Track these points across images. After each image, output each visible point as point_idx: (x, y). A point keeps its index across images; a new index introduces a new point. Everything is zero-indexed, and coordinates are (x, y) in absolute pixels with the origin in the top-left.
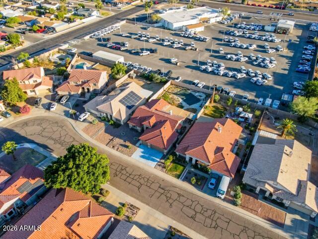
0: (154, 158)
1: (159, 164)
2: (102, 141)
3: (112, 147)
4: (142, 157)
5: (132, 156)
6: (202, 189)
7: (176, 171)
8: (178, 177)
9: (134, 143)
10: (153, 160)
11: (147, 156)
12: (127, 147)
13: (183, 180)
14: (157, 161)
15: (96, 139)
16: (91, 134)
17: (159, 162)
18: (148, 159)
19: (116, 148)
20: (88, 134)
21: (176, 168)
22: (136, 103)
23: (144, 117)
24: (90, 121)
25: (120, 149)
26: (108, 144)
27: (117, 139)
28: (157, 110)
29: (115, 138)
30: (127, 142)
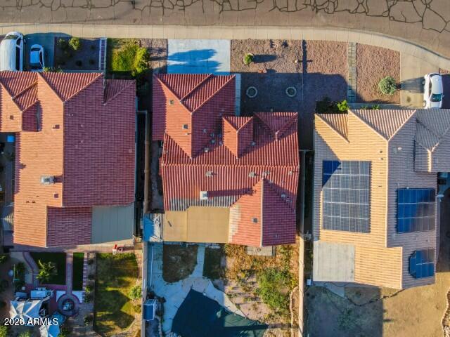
0: (182, 63)
1: (163, 54)
2: (322, 44)
3: (290, 44)
4: (209, 53)
5: (229, 43)
6: (56, 38)
7: (120, 54)
8: (111, 43)
10: (179, 56)
11: (199, 60)
12: (256, 59)
13: (97, 40)
14: (173, 58)
15: (341, 45)
16: (367, 54)
17: (166, 58)
18: (194, 54)
19: (277, 45)
20: (375, 50)
21: (125, 61)
23: (263, 143)
24: (405, 89)
25: (267, 46)
26: (304, 48)
27: (294, 71)
28: (249, 191)
29: (301, 71)
30: (265, 71)
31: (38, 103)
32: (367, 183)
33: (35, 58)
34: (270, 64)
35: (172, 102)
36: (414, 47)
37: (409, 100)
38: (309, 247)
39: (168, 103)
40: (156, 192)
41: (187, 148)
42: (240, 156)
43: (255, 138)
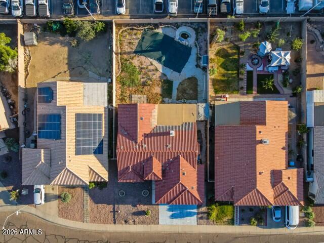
0: (189, 211)
1: (200, 216)
2: (105, 222)
3: (123, 222)
4: (173, 217)
5: (160, 222)
6: (266, 225)
7: (226, 216)
8: (232, 222)
9: (149, 202)
10: (190, 215)
11: (179, 212)
12: (144, 213)
13: (240, 224)
14: (194, 214)
15: (93, 221)
16: (77, 216)
17: (198, 214)
18: (181, 216)
19: (131, 221)
20: (74, 219)
22: (100, 133)
23: (138, 164)
24: (56, 195)
25: (137, 220)
26: (115, 220)
27: (121, 206)
28: (146, 136)
29: (116, 206)
30: (138, 206)
31: (273, 187)
32: (78, 143)
33: (278, 214)
34: (135, 210)
35: (193, 188)
36: (50, 220)
37: (53, 189)
38: (110, 101)
39: (195, 187)
40: (203, 132)
41: (183, 161)
42: (151, 157)
43: (143, 167)
